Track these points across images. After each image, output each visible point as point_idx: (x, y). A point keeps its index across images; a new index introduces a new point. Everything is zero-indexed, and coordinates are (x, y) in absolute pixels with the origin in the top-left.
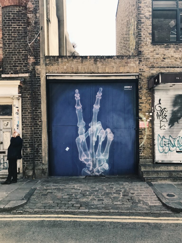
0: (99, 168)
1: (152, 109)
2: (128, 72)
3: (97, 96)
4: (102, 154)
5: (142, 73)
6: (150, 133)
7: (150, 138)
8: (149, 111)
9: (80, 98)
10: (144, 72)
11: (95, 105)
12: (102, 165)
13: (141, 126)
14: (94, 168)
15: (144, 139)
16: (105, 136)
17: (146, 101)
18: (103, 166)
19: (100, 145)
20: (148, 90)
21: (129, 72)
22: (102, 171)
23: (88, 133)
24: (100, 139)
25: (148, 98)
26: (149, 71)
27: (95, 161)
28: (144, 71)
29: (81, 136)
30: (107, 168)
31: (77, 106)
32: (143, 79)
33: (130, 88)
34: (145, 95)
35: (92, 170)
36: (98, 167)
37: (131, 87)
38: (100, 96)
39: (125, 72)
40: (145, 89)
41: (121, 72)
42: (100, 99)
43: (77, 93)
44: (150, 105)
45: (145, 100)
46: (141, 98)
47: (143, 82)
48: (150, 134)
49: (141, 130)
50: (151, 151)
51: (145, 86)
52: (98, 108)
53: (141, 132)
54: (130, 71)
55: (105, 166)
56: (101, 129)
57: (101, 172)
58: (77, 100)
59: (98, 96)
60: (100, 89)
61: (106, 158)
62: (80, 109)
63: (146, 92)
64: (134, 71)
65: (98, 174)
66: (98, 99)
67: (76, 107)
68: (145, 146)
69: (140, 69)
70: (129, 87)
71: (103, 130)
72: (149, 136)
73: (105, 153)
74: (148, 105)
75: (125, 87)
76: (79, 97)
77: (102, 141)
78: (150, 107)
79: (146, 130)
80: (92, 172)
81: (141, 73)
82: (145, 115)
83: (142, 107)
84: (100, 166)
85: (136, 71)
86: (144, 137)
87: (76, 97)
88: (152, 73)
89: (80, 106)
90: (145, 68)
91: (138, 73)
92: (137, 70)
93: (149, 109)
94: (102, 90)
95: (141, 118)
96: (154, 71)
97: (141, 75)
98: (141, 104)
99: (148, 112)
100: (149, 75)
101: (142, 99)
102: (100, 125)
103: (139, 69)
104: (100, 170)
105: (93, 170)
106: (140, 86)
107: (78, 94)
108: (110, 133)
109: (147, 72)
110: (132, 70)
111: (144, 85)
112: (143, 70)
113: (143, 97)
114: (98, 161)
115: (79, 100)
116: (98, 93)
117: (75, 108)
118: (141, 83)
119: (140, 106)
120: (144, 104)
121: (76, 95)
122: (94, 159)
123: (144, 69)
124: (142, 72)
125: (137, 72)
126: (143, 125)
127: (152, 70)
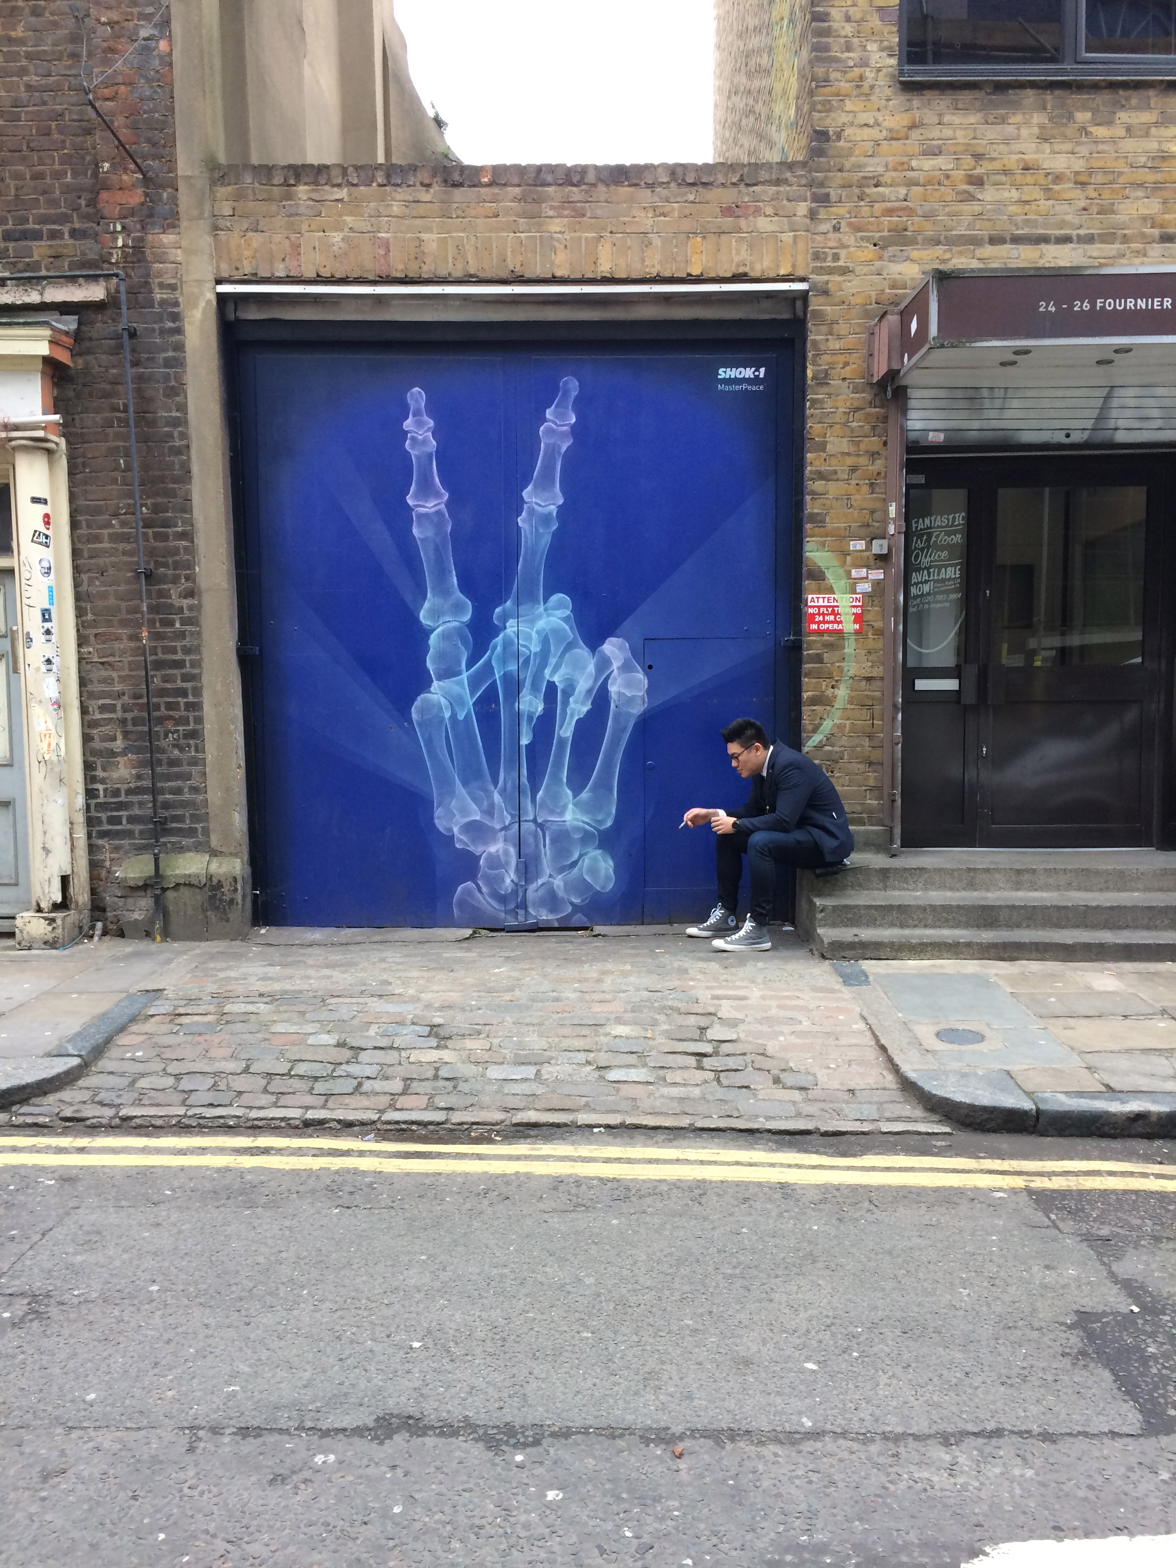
0: (558, 882)
1: (886, 512)
2: (741, 270)
3: (542, 428)
4: (575, 796)
5: (827, 283)
6: (872, 667)
7: (873, 698)
8: (868, 526)
9: (434, 443)
10: (845, 271)
11: (530, 488)
12: (574, 864)
13: (819, 623)
14: (528, 881)
15: (836, 706)
16: (595, 681)
17: (849, 461)
18: (581, 869)
19: (562, 742)
20: (863, 392)
21: (745, 274)
22: (577, 901)
23: (488, 668)
24: (566, 703)
25: (863, 447)
26: (878, 264)
27: (531, 840)
28: (841, 263)
29: (447, 683)
30: (607, 878)
31: (416, 497)
32: (835, 322)
33: (756, 380)
34: (845, 424)
35: (515, 892)
36: (551, 876)
37: (762, 376)
38: (565, 428)
39: (723, 274)
40: (846, 383)
41: (696, 271)
42: (564, 448)
43: (417, 413)
44: (877, 490)
45: (848, 454)
46: (822, 447)
47: (839, 337)
48: (874, 674)
49: (819, 645)
50: (875, 778)
51: (846, 364)
52: (553, 509)
53: (819, 659)
54: (752, 269)
55: (593, 871)
56: (570, 646)
57: (572, 904)
58: (418, 457)
59: (550, 431)
60: (566, 383)
61: (601, 822)
62: (439, 513)
63: (856, 404)
64: (778, 266)
65: (551, 917)
66: (552, 450)
67: (410, 501)
68: (837, 749)
69: (817, 256)
70: (749, 373)
71: (582, 651)
72: (864, 683)
73: (594, 789)
74: (865, 489)
75: (721, 371)
76: (430, 434)
77: (576, 718)
78: (878, 505)
79: (850, 648)
80: (512, 906)
81: (826, 278)
82: (845, 553)
83: (828, 502)
84: (561, 870)
85: (794, 266)
86: (836, 691)
87: (413, 439)
88: (895, 280)
89: (438, 495)
90: (848, 247)
91: (803, 280)
92: (800, 258)
93: (872, 512)
94: (574, 394)
95: (818, 576)
96: (907, 264)
97: (826, 293)
98: (818, 486)
99: (863, 532)
100: (873, 294)
101: (829, 447)
102: (566, 620)
103: (809, 257)
104: (561, 893)
105: (521, 894)
106: (814, 364)
107: (426, 418)
108: (626, 668)
109: (865, 269)
110: (766, 264)
111: (842, 359)
112: (836, 258)
113: (832, 439)
114: (553, 841)
115: (431, 454)
116: (549, 413)
117: (410, 509)
118: (823, 347)
119: (813, 493)
120: (838, 480)
121: (408, 424)
122: (524, 826)
123: (843, 253)
124: (831, 271)
125: (800, 273)
126: (832, 618)
127: (893, 259)
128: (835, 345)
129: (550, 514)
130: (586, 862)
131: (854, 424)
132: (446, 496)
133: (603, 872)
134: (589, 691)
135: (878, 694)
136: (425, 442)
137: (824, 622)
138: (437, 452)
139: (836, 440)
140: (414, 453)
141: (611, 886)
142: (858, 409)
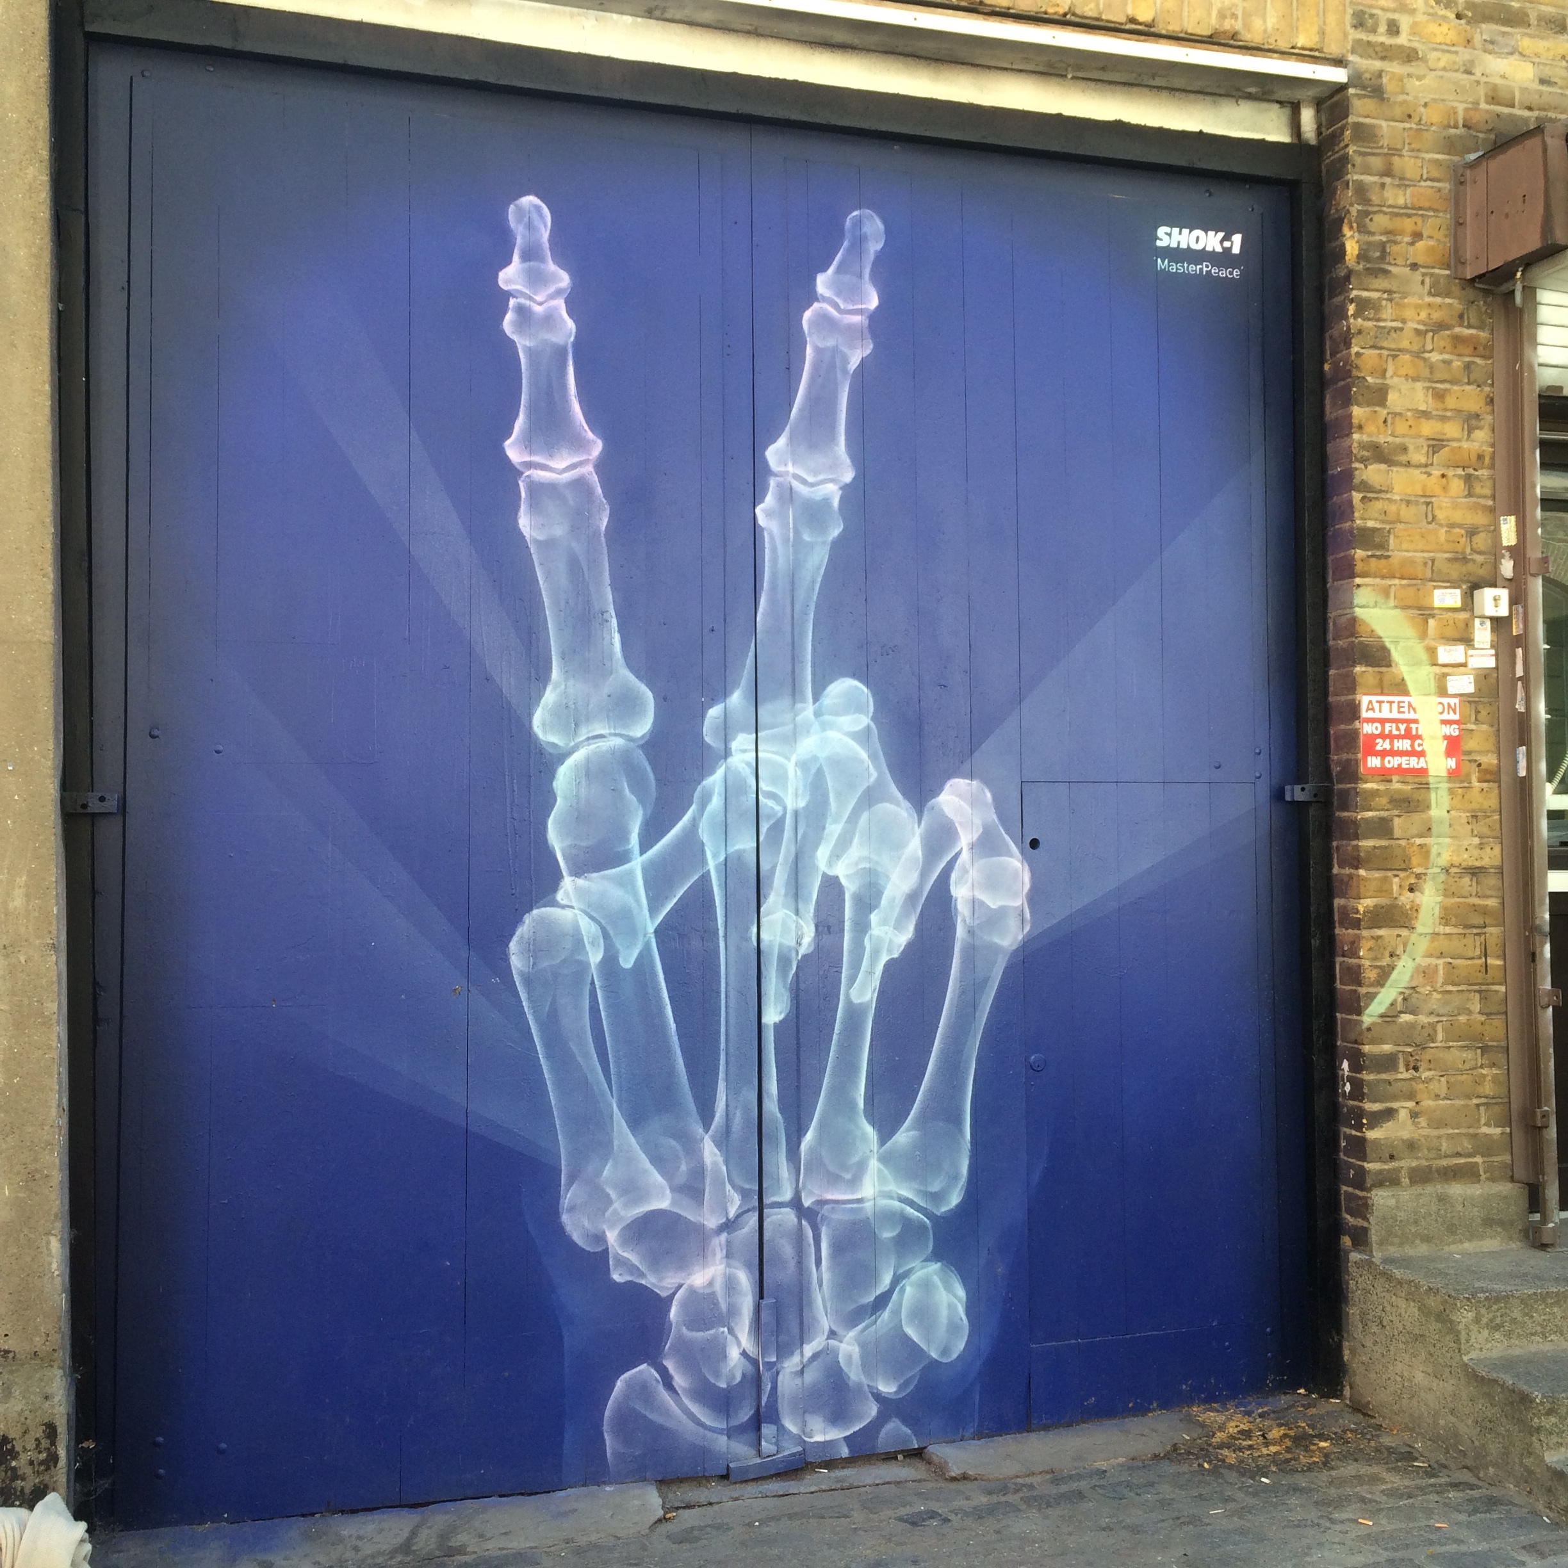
0: (849, 1348)
1: (1496, 533)
2: (1228, 25)
3: (807, 315)
4: (883, 1141)
5: (1380, 74)
6: (1481, 847)
7: (1484, 911)
8: (1464, 560)
9: (570, 325)
10: (1410, 56)
11: (782, 441)
12: (882, 1301)
13: (1383, 754)
14: (784, 1351)
15: (1420, 929)
16: (924, 875)
17: (1428, 428)
18: (897, 1312)
19: (855, 1014)
20: (1448, 295)
21: (1234, 36)
22: (887, 1388)
23: (690, 847)
24: (862, 927)
25: (1451, 402)
26: (1465, 54)
27: (787, 1250)
28: (1402, 40)
29: (595, 882)
30: (953, 1328)
31: (528, 442)
32: (1395, 152)
33: (1223, 258)
34: (1418, 355)
35: (754, 1379)
36: (832, 1334)
38: (857, 319)
39: (1192, 28)
40: (1417, 276)
41: (1144, 16)
42: (854, 362)
43: (531, 254)
44: (1478, 490)
45: (1425, 414)
46: (1379, 396)
47: (1403, 183)
48: (1486, 862)
49: (1384, 801)
50: (1495, 1080)
51: (1417, 236)
52: (832, 492)
53: (1383, 828)
54: (1247, 26)
55: (923, 1313)
56: (870, 797)
57: (878, 1397)
58: (530, 352)
59: (825, 323)
60: (858, 223)
61: (937, 1197)
62: (580, 484)
63: (1436, 316)
64: (1294, 29)
65: (835, 1434)
66: (829, 364)
67: (514, 452)
68: (1423, 1019)
69: (1361, 21)
70: (1212, 241)
71: (898, 808)
72: (1466, 880)
73: (923, 1122)
74: (1457, 486)
76: (560, 304)
77: (884, 959)
78: (1481, 519)
79: (1440, 806)
80: (745, 1415)
81: (1377, 65)
82: (1424, 613)
83: (1393, 508)
84: (854, 1318)
85: (1322, 33)
86: (1418, 897)
87: (521, 310)
88: (1495, 88)
89: (578, 444)
90: (1413, 12)
91: (1339, 62)
92: (1332, 19)
93: (1472, 532)
94: (875, 246)
95: (1378, 656)
96: (1514, 60)
97: (1377, 92)
98: (1372, 473)
99: (1455, 571)
100: (1461, 108)
101: (1392, 397)
102: (863, 737)
103: (1348, 19)
104: (854, 1374)
105: (767, 1387)
106: (1362, 229)
107: (551, 267)
108: (986, 845)
109: (1445, 60)
110: (1272, 21)
111: (1408, 225)
112: (1393, 29)
113: (1396, 380)
114: (838, 1249)
115: (561, 352)
116: (823, 283)
117: (511, 472)
118: (1375, 198)
119: (1365, 487)
120: (1408, 464)
121: (510, 276)
122: (773, 1217)
123: (1405, 22)
124: (1386, 53)
125: (1333, 49)
126: (1405, 745)
127: (1490, 45)
128: (1396, 197)
129: (826, 501)
130: (909, 1292)
131: (1435, 357)
132: (597, 447)
133: (944, 1314)
134: (912, 897)
135: (1492, 903)
136: (549, 320)
137: (1393, 753)
138: (577, 345)
139: (1405, 386)
140: (522, 343)
141: (959, 1346)
142: (1441, 326)
